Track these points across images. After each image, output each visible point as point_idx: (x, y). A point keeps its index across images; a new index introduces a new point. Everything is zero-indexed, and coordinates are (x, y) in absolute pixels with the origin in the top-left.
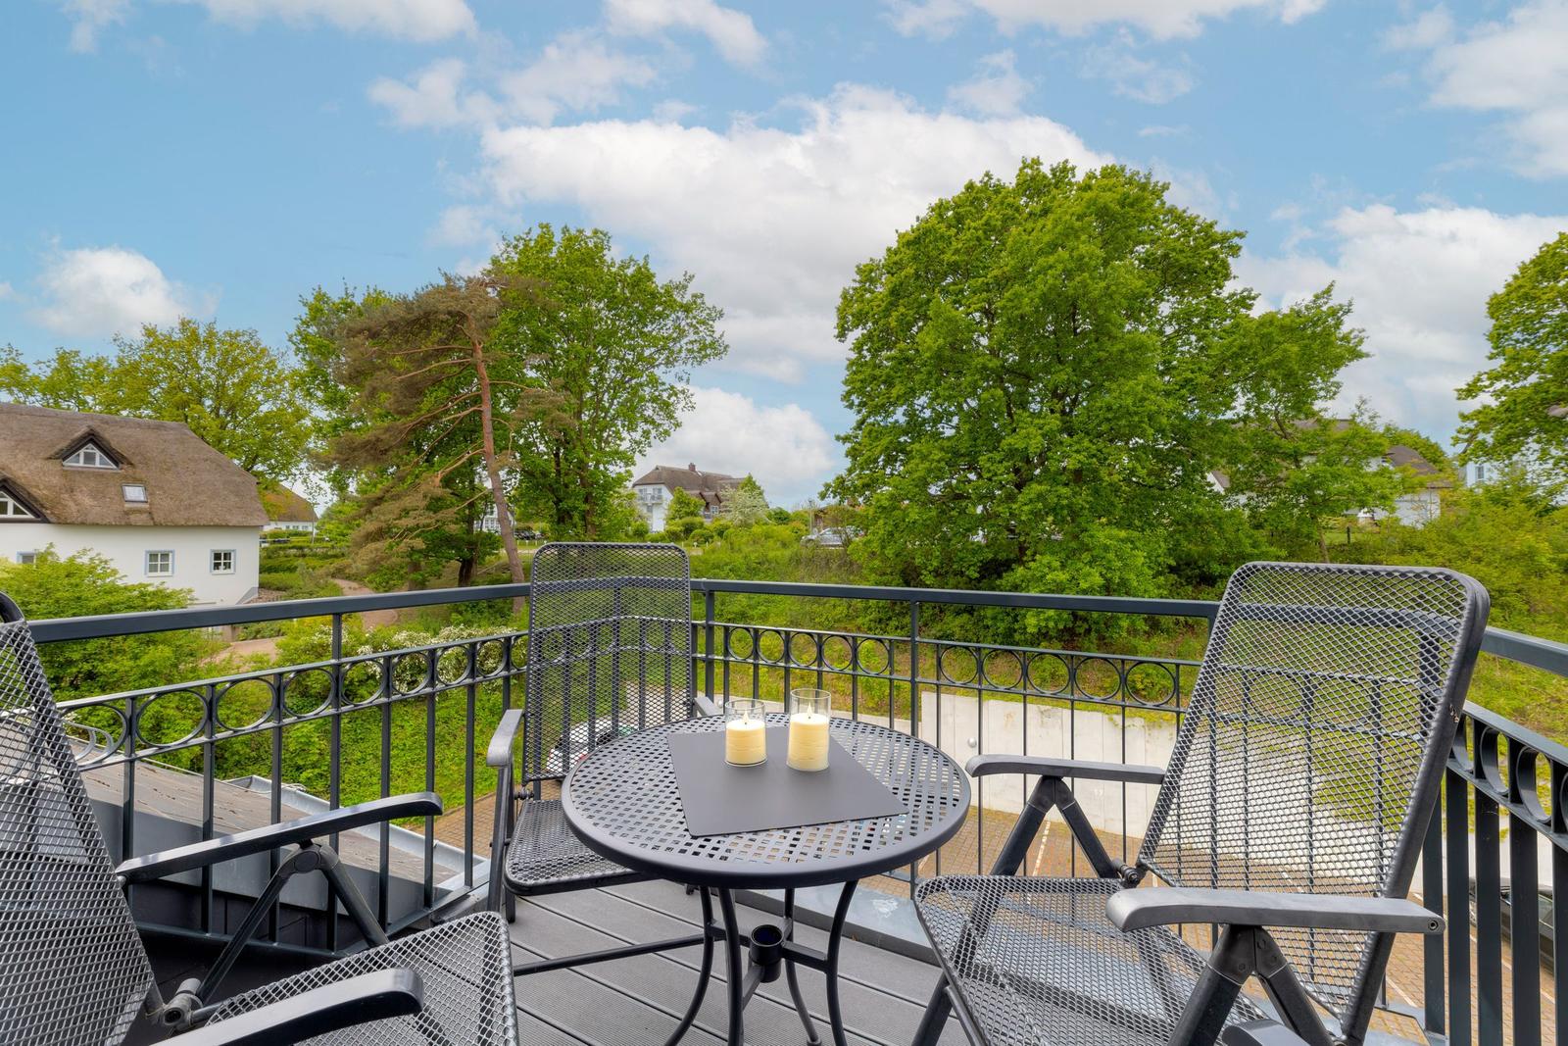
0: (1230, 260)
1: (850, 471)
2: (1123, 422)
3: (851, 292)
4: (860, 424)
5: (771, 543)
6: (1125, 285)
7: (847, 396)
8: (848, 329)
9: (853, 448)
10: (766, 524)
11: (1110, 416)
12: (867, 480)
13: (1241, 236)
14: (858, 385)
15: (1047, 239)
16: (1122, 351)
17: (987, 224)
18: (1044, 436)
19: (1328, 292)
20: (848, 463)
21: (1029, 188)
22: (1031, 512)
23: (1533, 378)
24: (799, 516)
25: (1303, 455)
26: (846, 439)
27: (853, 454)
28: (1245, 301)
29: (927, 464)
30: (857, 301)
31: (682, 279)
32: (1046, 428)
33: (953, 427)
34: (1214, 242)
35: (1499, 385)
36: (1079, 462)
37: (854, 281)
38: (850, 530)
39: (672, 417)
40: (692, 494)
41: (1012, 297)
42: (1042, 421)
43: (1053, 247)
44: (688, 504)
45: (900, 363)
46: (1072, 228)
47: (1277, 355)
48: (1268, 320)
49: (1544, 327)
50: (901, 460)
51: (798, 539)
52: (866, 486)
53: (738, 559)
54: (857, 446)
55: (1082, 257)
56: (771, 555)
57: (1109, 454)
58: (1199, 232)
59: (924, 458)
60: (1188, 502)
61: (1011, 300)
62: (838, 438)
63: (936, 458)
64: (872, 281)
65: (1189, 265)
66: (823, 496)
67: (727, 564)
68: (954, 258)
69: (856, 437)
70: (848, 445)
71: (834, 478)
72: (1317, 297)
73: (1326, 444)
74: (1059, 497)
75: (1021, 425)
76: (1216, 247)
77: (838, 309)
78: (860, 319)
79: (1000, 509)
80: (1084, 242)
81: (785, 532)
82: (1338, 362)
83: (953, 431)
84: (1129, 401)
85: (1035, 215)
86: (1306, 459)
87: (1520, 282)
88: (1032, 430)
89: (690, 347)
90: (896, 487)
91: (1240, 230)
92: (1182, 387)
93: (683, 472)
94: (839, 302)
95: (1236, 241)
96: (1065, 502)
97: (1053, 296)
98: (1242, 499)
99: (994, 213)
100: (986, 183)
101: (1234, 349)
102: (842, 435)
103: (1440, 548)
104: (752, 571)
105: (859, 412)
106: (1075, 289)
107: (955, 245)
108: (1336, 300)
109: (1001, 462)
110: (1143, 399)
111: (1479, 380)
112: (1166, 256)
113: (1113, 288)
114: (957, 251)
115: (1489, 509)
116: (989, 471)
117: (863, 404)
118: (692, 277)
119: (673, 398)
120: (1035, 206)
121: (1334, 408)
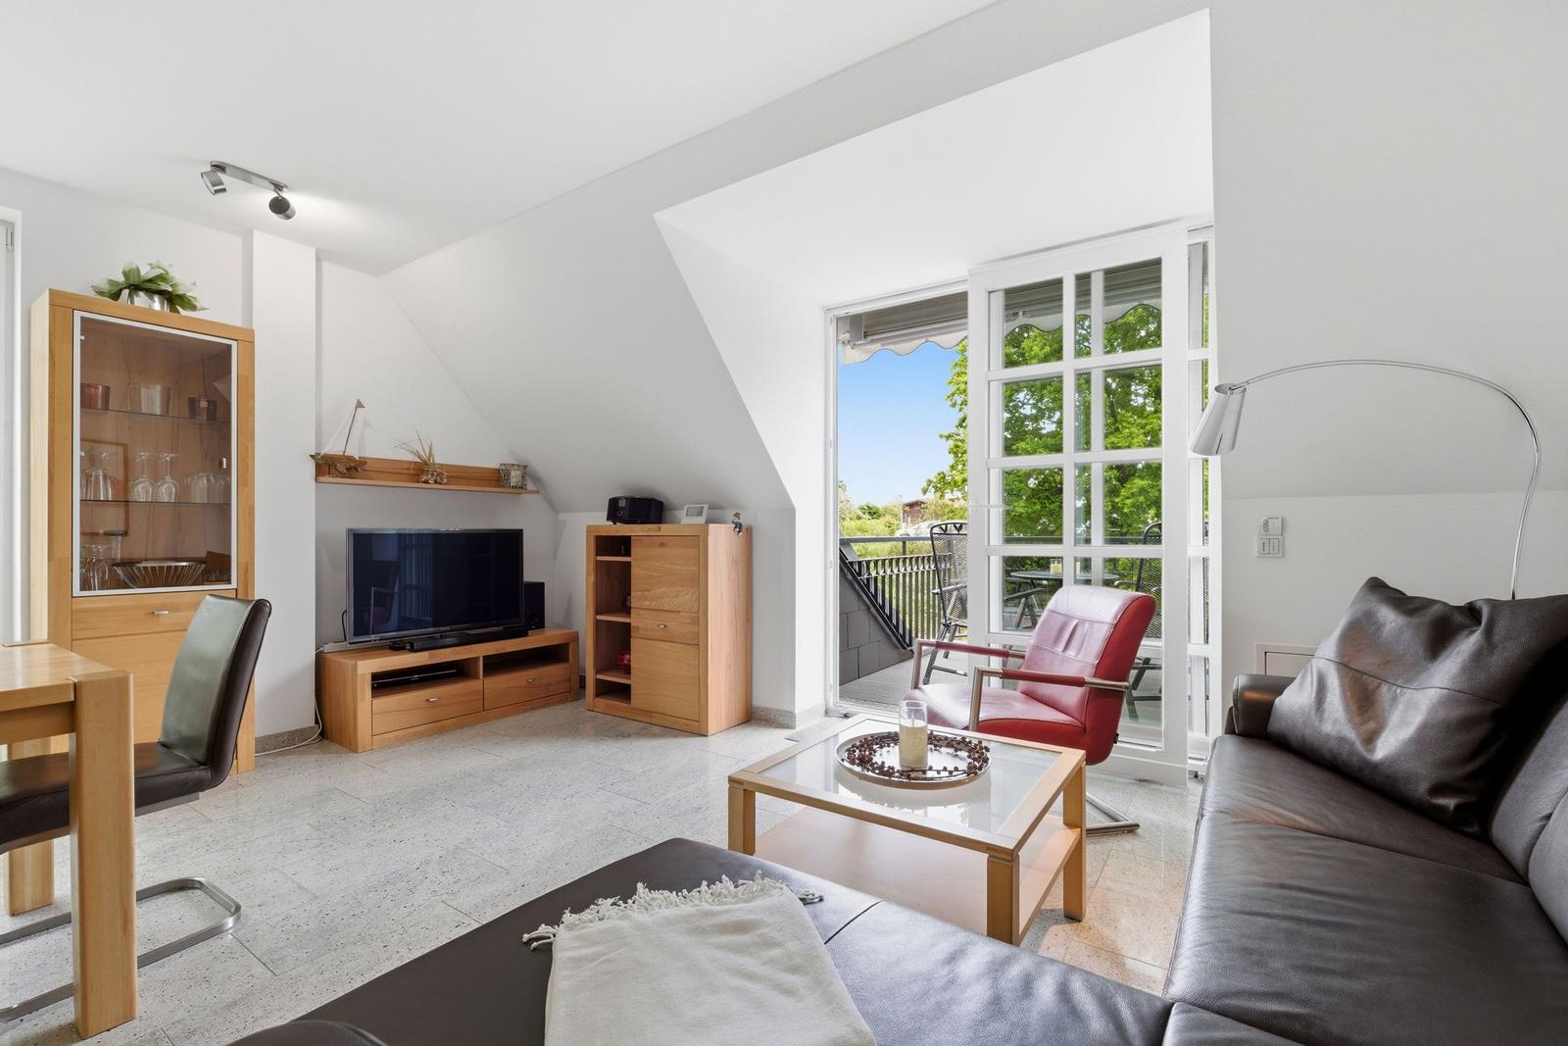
1: (952, 467)
4: (962, 423)
7: (950, 396)
9: (955, 445)
10: (859, 518)
14: (961, 385)
18: (1146, 435)
20: (950, 460)
22: (1133, 505)
24: (887, 511)
26: (949, 437)
27: (954, 451)
32: (1148, 428)
33: (1054, 423)
42: (1144, 421)
54: (959, 443)
62: (942, 435)
66: (925, 491)
69: (958, 435)
70: (951, 443)
75: (1124, 424)
81: (878, 527)
83: (1054, 426)
88: (1134, 430)
102: (946, 433)
105: (960, 410)
117: (965, 403)
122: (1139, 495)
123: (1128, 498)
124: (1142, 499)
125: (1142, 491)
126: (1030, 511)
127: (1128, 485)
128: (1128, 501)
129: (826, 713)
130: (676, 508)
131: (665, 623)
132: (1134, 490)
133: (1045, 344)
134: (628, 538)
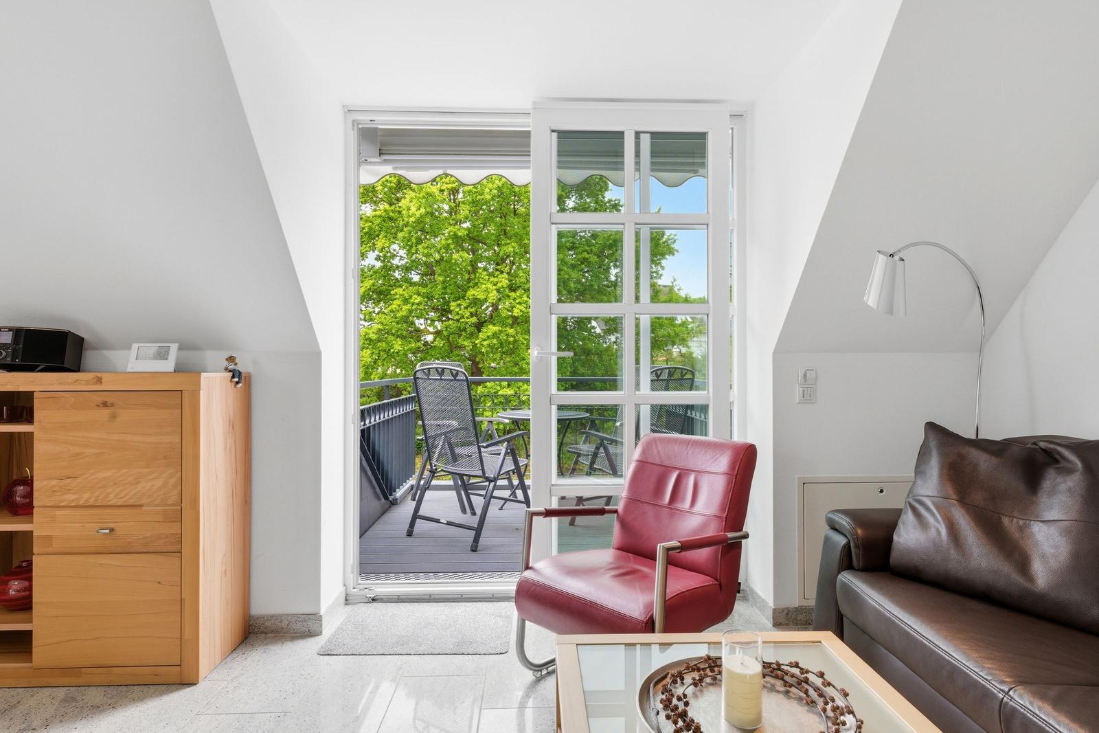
18: (498, 290)
22: (488, 346)
29: (409, 306)
32: (499, 285)
33: (419, 274)
59: (406, 301)
63: (417, 301)
83: (419, 278)
88: (489, 285)
98: (613, 338)
109: (467, 308)
116: (458, 314)
122: (493, 338)
123: (485, 340)
124: (495, 341)
125: (495, 335)
126: (406, 348)
127: (484, 330)
128: (485, 343)
129: (346, 600)
130: (102, 346)
131: (111, 525)
132: (489, 334)
133: (420, 206)
134: (30, 395)
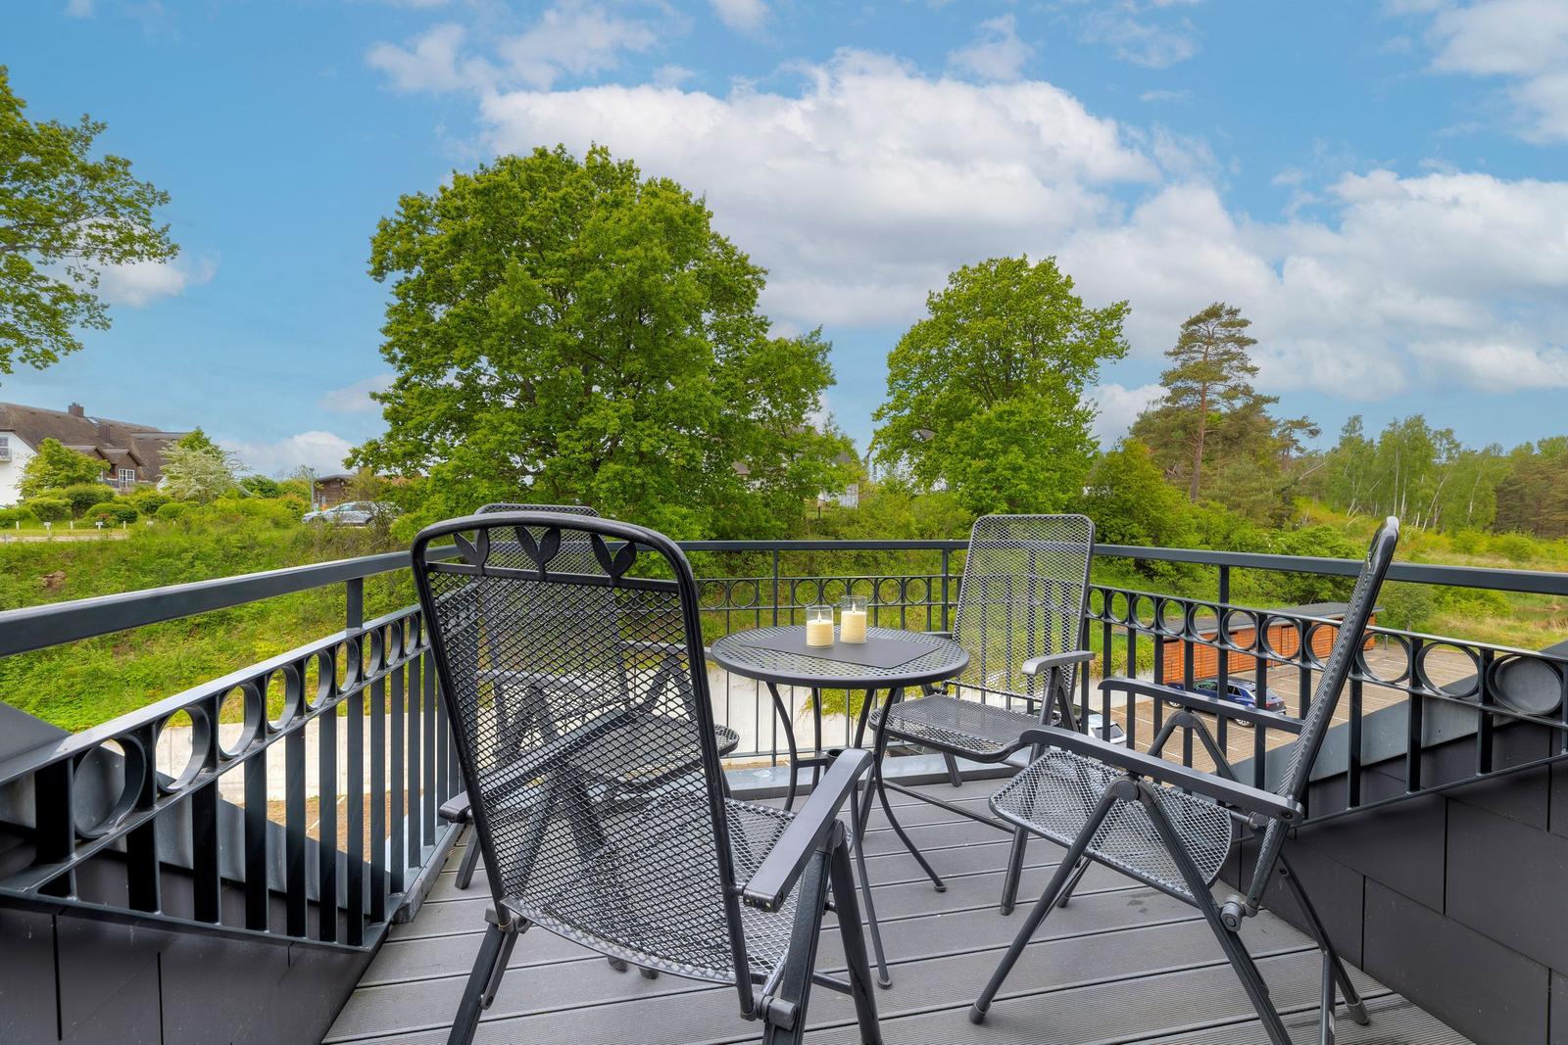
0: (759, 290)
1: (390, 436)
2: (686, 413)
3: (394, 225)
4: (403, 384)
5: (256, 522)
6: (690, 294)
7: (386, 349)
8: (387, 269)
9: (395, 411)
10: (243, 496)
11: (676, 406)
12: (409, 448)
13: (766, 272)
14: (406, 338)
15: (624, 232)
16: (686, 351)
17: (564, 198)
18: (620, 418)
19: (818, 332)
20: (387, 427)
21: (598, 174)
22: (609, 490)
23: (907, 412)
24: (289, 488)
25: (796, 451)
26: (384, 398)
27: (393, 416)
28: (763, 325)
29: (499, 436)
30: (401, 238)
31: (79, 125)
32: (623, 411)
33: (514, 398)
34: (748, 273)
35: (892, 413)
36: (652, 446)
37: (398, 213)
38: (388, 506)
39: (58, 332)
40: (82, 451)
41: (593, 280)
43: (631, 242)
44: (72, 465)
45: (464, 323)
46: (646, 229)
47: (789, 374)
48: (781, 345)
49: (912, 379)
50: (453, 429)
51: (298, 517)
52: (410, 455)
53: (208, 545)
54: (400, 408)
55: (655, 259)
56: (262, 537)
57: (675, 441)
58: (737, 261)
59: (495, 429)
60: (724, 485)
61: (590, 282)
62: (374, 396)
63: (510, 430)
64: (421, 219)
65: (731, 287)
66: (349, 464)
67: (186, 551)
68: (530, 224)
69: (398, 397)
70: (387, 406)
71: (365, 442)
72: (812, 335)
73: (809, 444)
74: (633, 476)
76: (749, 277)
77: (374, 241)
78: (407, 260)
79: (577, 486)
80: (656, 245)
81: (276, 506)
82: (824, 384)
83: (514, 402)
84: (692, 396)
85: (607, 204)
86: (797, 455)
87: (903, 347)
88: (610, 412)
89: (95, 232)
90: (461, 459)
91: (766, 268)
92: (727, 389)
93: (58, 417)
94: (375, 232)
95: (762, 275)
96: (638, 481)
97: (630, 288)
98: (758, 484)
99: (570, 190)
100: (559, 155)
101: (762, 364)
102: (380, 392)
103: (867, 521)
104: (233, 559)
105: (401, 368)
106: (650, 287)
107: (531, 210)
108: (824, 339)
109: (578, 440)
110: (701, 395)
111: (883, 409)
112: (715, 275)
113: (681, 294)
114: (533, 218)
115: (889, 495)
116: (566, 448)
117: (408, 360)
118: (100, 128)
119: (63, 306)
120: (607, 194)
121: (816, 420)
132: (609, 474)
